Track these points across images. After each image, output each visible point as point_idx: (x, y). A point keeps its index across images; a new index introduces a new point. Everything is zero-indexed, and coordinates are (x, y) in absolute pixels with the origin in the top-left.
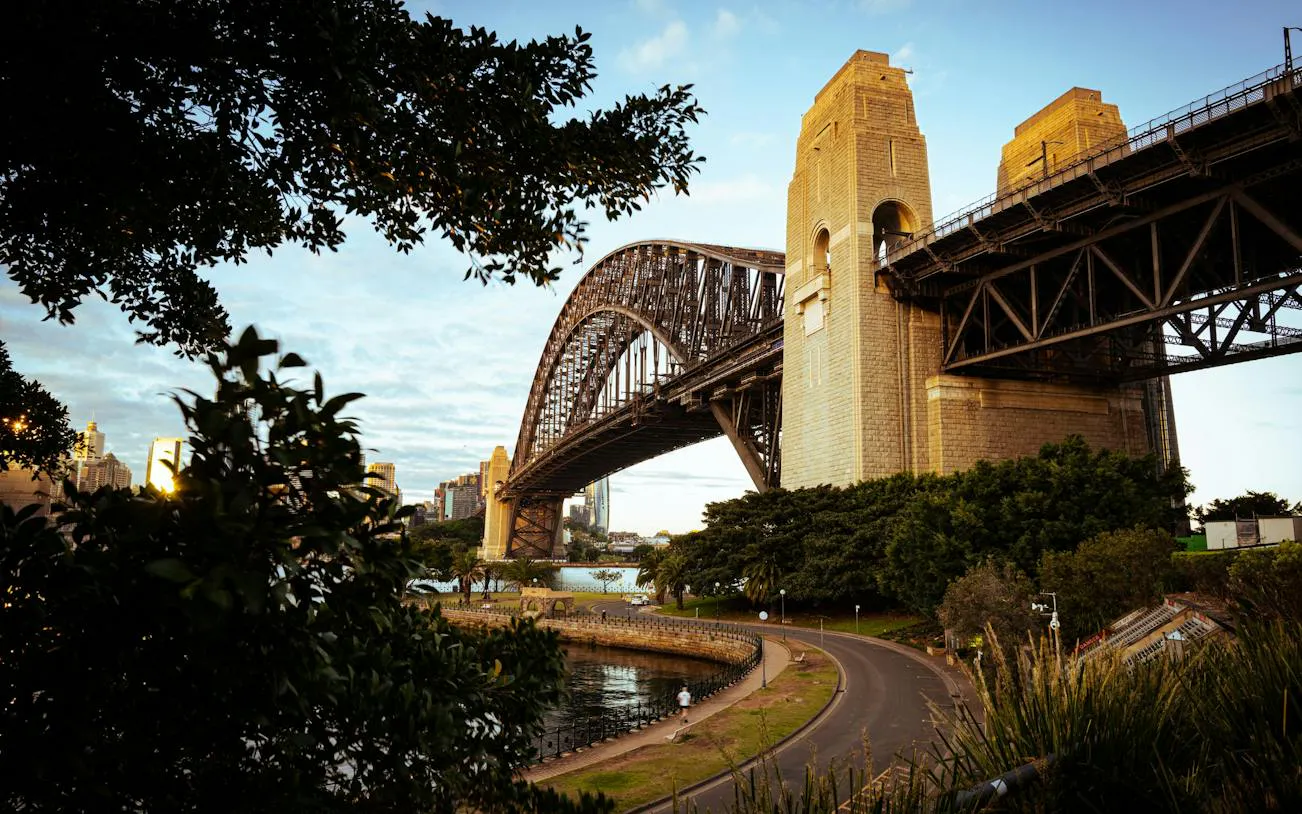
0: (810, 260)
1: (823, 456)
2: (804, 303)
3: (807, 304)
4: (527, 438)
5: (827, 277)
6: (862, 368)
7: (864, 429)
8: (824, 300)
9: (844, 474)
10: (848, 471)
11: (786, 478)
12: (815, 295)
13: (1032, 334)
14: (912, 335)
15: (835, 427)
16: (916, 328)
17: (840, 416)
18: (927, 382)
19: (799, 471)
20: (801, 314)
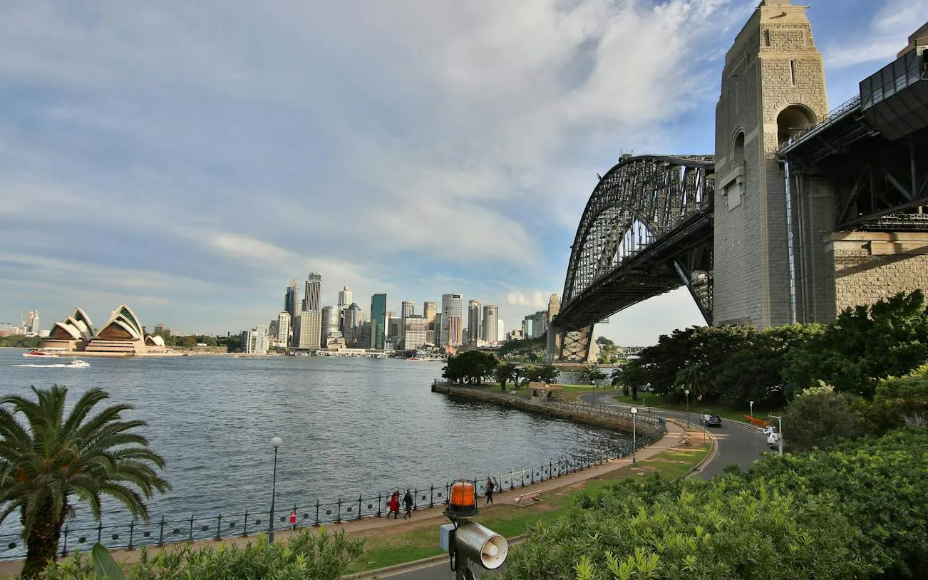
0: (732, 156)
1: (742, 295)
2: (727, 188)
3: (729, 188)
4: (569, 287)
5: (742, 167)
6: (769, 230)
7: (771, 275)
8: (741, 184)
9: (756, 307)
10: (759, 305)
11: (717, 311)
12: (734, 181)
13: (911, 194)
14: (811, 203)
15: (750, 274)
16: (813, 198)
17: (753, 266)
18: (824, 238)
19: (725, 306)
20: (726, 195)
